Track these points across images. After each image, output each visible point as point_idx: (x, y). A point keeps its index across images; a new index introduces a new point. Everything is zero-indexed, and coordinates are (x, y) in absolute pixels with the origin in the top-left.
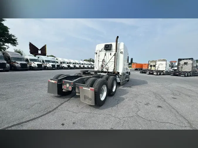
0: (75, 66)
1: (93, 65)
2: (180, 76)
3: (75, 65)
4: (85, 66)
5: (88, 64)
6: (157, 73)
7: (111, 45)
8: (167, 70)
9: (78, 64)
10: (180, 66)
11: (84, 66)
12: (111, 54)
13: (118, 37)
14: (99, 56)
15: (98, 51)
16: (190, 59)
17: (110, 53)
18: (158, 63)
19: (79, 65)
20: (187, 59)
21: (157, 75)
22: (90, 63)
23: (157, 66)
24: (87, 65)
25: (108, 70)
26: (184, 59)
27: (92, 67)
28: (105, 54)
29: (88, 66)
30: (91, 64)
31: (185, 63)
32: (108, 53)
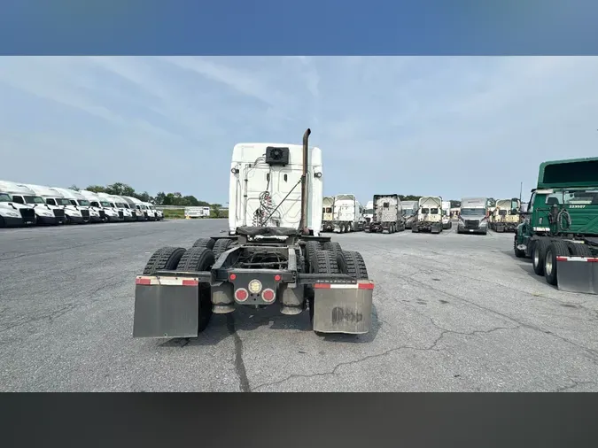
0: (62, 211)
1: (138, 207)
2: (381, 232)
3: (61, 207)
4: (107, 212)
5: (119, 205)
6: (341, 228)
7: (287, 150)
8: (357, 220)
9: (73, 203)
10: (377, 212)
11: (102, 213)
12: (286, 177)
13: (309, 131)
14: (246, 180)
15: (243, 165)
16: (392, 196)
17: (282, 174)
18: (338, 203)
19: (80, 208)
20: (387, 196)
21: (341, 232)
22: (128, 200)
23: (336, 210)
24: (117, 210)
25: (278, 223)
26: (382, 196)
27: (137, 214)
28: (268, 175)
29: (121, 213)
30: (132, 206)
31: (386, 205)
32: (277, 174)
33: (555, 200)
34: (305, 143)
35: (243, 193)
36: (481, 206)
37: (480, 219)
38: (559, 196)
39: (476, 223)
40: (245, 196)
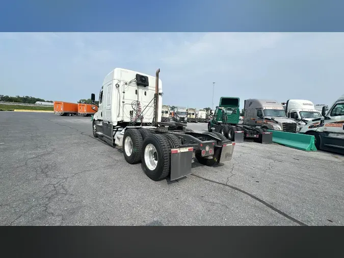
7: (147, 78)
12: (145, 93)
13: (159, 71)
14: (124, 92)
15: (122, 82)
17: (144, 91)
28: (136, 91)
32: (141, 91)
33: (223, 111)
34: (157, 75)
35: (122, 100)
36: (185, 111)
37: (185, 116)
38: (224, 110)
39: (184, 118)
40: (123, 102)
